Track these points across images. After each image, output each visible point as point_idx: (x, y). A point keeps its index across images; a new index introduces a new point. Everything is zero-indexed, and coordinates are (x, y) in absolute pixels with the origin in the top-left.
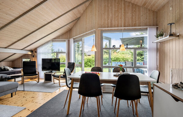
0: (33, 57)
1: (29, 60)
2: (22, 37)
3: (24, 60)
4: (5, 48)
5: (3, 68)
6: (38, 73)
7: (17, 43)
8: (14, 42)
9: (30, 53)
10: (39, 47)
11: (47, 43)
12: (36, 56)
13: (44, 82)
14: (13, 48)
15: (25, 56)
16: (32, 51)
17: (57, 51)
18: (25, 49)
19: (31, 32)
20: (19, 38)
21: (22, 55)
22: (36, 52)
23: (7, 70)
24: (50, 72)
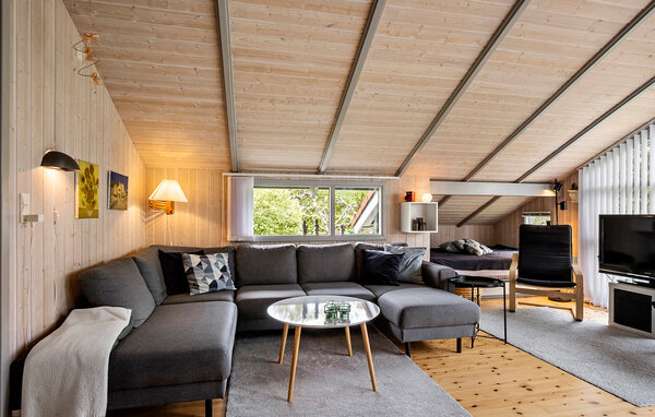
0: (562, 208)
1: (549, 219)
2: (506, 134)
3: (530, 220)
4: (463, 180)
5: (462, 246)
6: (580, 277)
7: (496, 158)
8: (486, 155)
9: (549, 193)
10: (585, 164)
11: (629, 140)
12: (577, 204)
13: (610, 327)
14: (484, 178)
15: (533, 205)
16: (556, 185)
18: (528, 179)
19: (537, 106)
20: (499, 141)
21: (523, 200)
22: (575, 187)
23: (471, 251)
24: (647, 282)
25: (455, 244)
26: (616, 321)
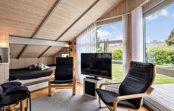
0: (71, 51)
1: (68, 55)
4: (31, 38)
5: (36, 67)
9: (68, 46)
10: (78, 36)
11: (89, 29)
12: (76, 50)
13: (84, 95)
14: (42, 38)
15: (64, 50)
16: (70, 43)
17: (106, 40)
18: (59, 40)
22: (75, 44)
23: (39, 68)
24: (94, 77)
25: (33, 66)
26: (85, 93)
